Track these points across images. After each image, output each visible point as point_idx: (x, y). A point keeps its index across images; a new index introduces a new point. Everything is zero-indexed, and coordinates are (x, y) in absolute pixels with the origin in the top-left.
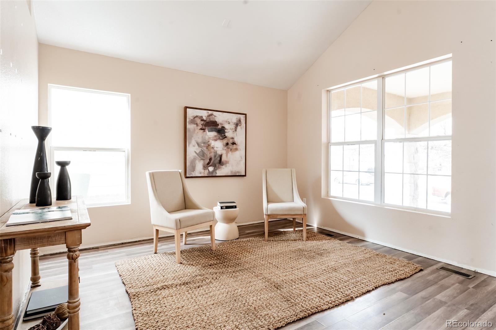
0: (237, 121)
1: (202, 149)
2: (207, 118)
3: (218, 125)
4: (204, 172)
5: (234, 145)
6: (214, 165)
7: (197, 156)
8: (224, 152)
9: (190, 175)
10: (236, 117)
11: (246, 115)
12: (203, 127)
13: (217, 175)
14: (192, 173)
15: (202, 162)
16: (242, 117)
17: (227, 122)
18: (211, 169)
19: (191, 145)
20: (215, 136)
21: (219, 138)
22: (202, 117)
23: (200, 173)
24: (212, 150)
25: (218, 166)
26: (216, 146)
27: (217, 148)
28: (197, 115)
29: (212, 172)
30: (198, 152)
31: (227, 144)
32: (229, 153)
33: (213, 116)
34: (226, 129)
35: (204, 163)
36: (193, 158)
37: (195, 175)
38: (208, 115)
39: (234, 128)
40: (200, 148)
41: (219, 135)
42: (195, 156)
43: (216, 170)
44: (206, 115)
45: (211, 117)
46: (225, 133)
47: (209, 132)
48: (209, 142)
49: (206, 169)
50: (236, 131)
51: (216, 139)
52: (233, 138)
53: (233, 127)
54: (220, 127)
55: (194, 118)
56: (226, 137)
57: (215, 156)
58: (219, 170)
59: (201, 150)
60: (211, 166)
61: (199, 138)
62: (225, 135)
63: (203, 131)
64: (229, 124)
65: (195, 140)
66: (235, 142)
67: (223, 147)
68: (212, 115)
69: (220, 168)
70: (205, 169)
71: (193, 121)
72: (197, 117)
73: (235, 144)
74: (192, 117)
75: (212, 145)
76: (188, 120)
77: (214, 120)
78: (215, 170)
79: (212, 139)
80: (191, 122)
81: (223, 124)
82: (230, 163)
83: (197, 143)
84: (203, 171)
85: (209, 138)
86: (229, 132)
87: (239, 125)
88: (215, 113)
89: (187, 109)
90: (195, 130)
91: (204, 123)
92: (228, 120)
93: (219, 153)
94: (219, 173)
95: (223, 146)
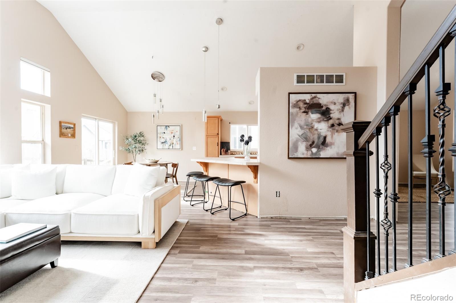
0: (345, 101)
1: (305, 131)
2: (310, 101)
3: (322, 107)
4: (307, 153)
5: (340, 126)
6: (318, 147)
7: (299, 138)
8: (329, 134)
9: (293, 155)
10: (344, 97)
11: (355, 93)
12: (306, 110)
13: (321, 157)
14: (294, 154)
15: (305, 143)
16: (351, 97)
17: (332, 103)
18: (314, 150)
19: (294, 128)
20: (319, 118)
21: (324, 119)
22: (305, 100)
23: (303, 154)
24: (316, 132)
25: (322, 147)
26: (319, 128)
27: (321, 130)
28: (300, 99)
29: (315, 153)
30: (300, 134)
31: (333, 125)
32: (335, 134)
33: (317, 99)
34: (331, 110)
35: (307, 145)
36: (295, 140)
37: (298, 156)
38: (311, 97)
39: (341, 108)
40: (303, 131)
41: (323, 117)
42: (298, 138)
43: (320, 151)
44: (310, 98)
45: (314, 99)
46: (330, 115)
47: (312, 114)
48: (312, 124)
49: (309, 151)
50: (343, 111)
51: (319, 120)
52: (339, 119)
53: (339, 107)
54: (324, 108)
55: (297, 102)
56: (331, 119)
57: (319, 138)
58: (324, 151)
59: (303, 132)
60: (314, 147)
61: (301, 121)
62: (330, 117)
63: (306, 114)
64: (335, 104)
65: (298, 123)
66: (341, 123)
67: (328, 129)
68: (315, 97)
69: (324, 149)
70: (307, 150)
71: (296, 105)
72: (300, 101)
73: (342, 125)
74: (295, 101)
75: (315, 128)
76: (291, 105)
77: (318, 102)
78: (318, 151)
79: (315, 121)
80: (294, 106)
81: (327, 106)
82: (335, 144)
83: (300, 126)
84: (305, 152)
85: (313, 120)
86: (335, 112)
87: (347, 105)
88: (319, 96)
89: (290, 94)
90: (297, 114)
91: (307, 106)
92: (334, 101)
93: (323, 134)
94: (323, 154)
95: (328, 127)
